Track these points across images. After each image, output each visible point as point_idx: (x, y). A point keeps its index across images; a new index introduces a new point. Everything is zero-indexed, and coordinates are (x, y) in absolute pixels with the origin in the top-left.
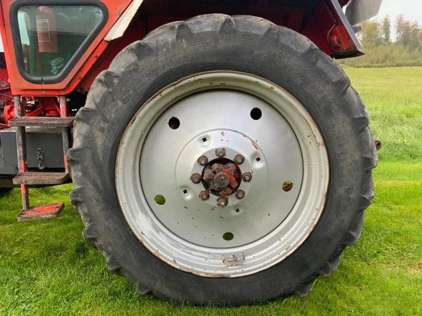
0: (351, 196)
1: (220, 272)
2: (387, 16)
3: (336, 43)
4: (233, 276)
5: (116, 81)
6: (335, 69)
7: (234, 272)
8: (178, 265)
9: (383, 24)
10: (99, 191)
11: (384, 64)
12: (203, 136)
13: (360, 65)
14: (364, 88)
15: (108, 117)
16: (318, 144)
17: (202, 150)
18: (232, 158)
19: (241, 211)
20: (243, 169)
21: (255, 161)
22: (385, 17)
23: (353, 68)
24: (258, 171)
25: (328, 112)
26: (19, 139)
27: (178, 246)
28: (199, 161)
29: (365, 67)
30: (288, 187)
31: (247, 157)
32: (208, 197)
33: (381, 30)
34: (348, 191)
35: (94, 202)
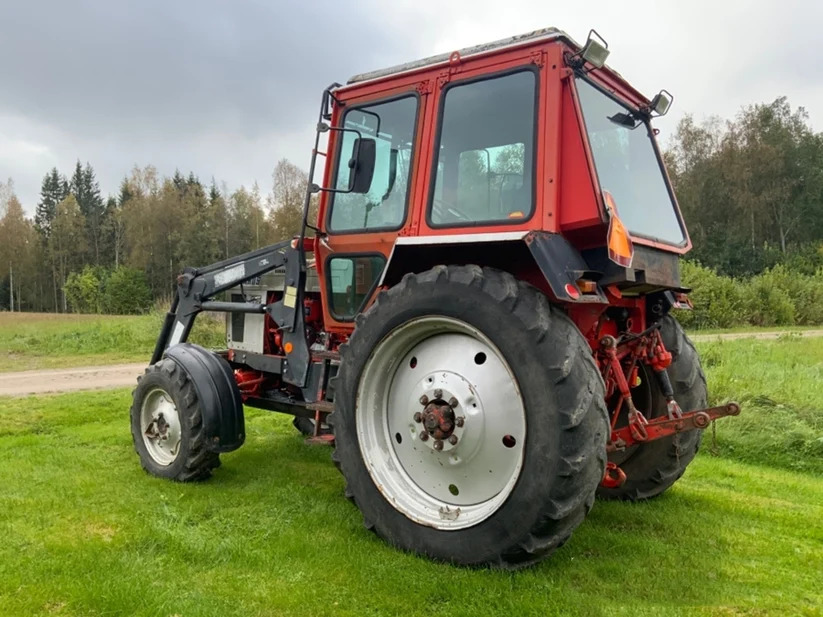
1: (431, 522)
4: (440, 528)
5: (364, 322)
8: (397, 504)
10: (344, 417)
12: (431, 376)
15: (356, 353)
17: (426, 389)
18: (447, 400)
19: (459, 460)
20: (457, 413)
21: (471, 407)
24: (471, 417)
25: (522, 360)
26: (323, 370)
27: (407, 487)
28: (421, 399)
31: (462, 400)
32: (428, 438)
34: (545, 449)
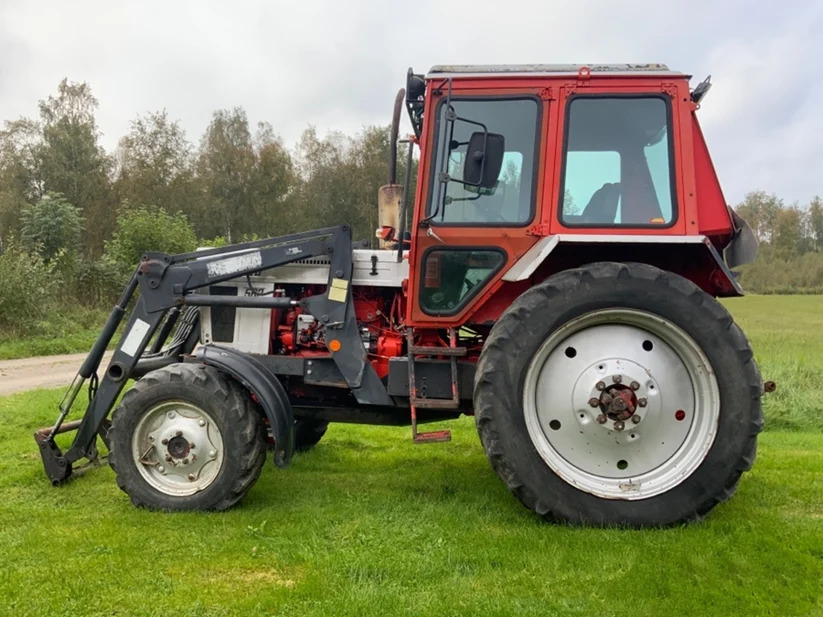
0: (742, 421)
2: (817, 198)
3: (718, 285)
5: (528, 315)
6: (719, 307)
7: (631, 495)
8: (579, 485)
9: (810, 213)
10: (508, 409)
11: (818, 288)
12: (600, 364)
13: (769, 289)
14: (776, 332)
15: (521, 345)
16: (708, 373)
17: (599, 376)
18: (628, 385)
19: (637, 436)
20: (639, 395)
21: (649, 388)
22: (813, 200)
23: (755, 295)
24: (652, 397)
25: (715, 344)
26: (412, 367)
28: (597, 386)
29: (780, 293)
30: (680, 415)
31: (642, 383)
32: (606, 420)
33: (806, 224)
34: (739, 417)
35: (503, 420)
